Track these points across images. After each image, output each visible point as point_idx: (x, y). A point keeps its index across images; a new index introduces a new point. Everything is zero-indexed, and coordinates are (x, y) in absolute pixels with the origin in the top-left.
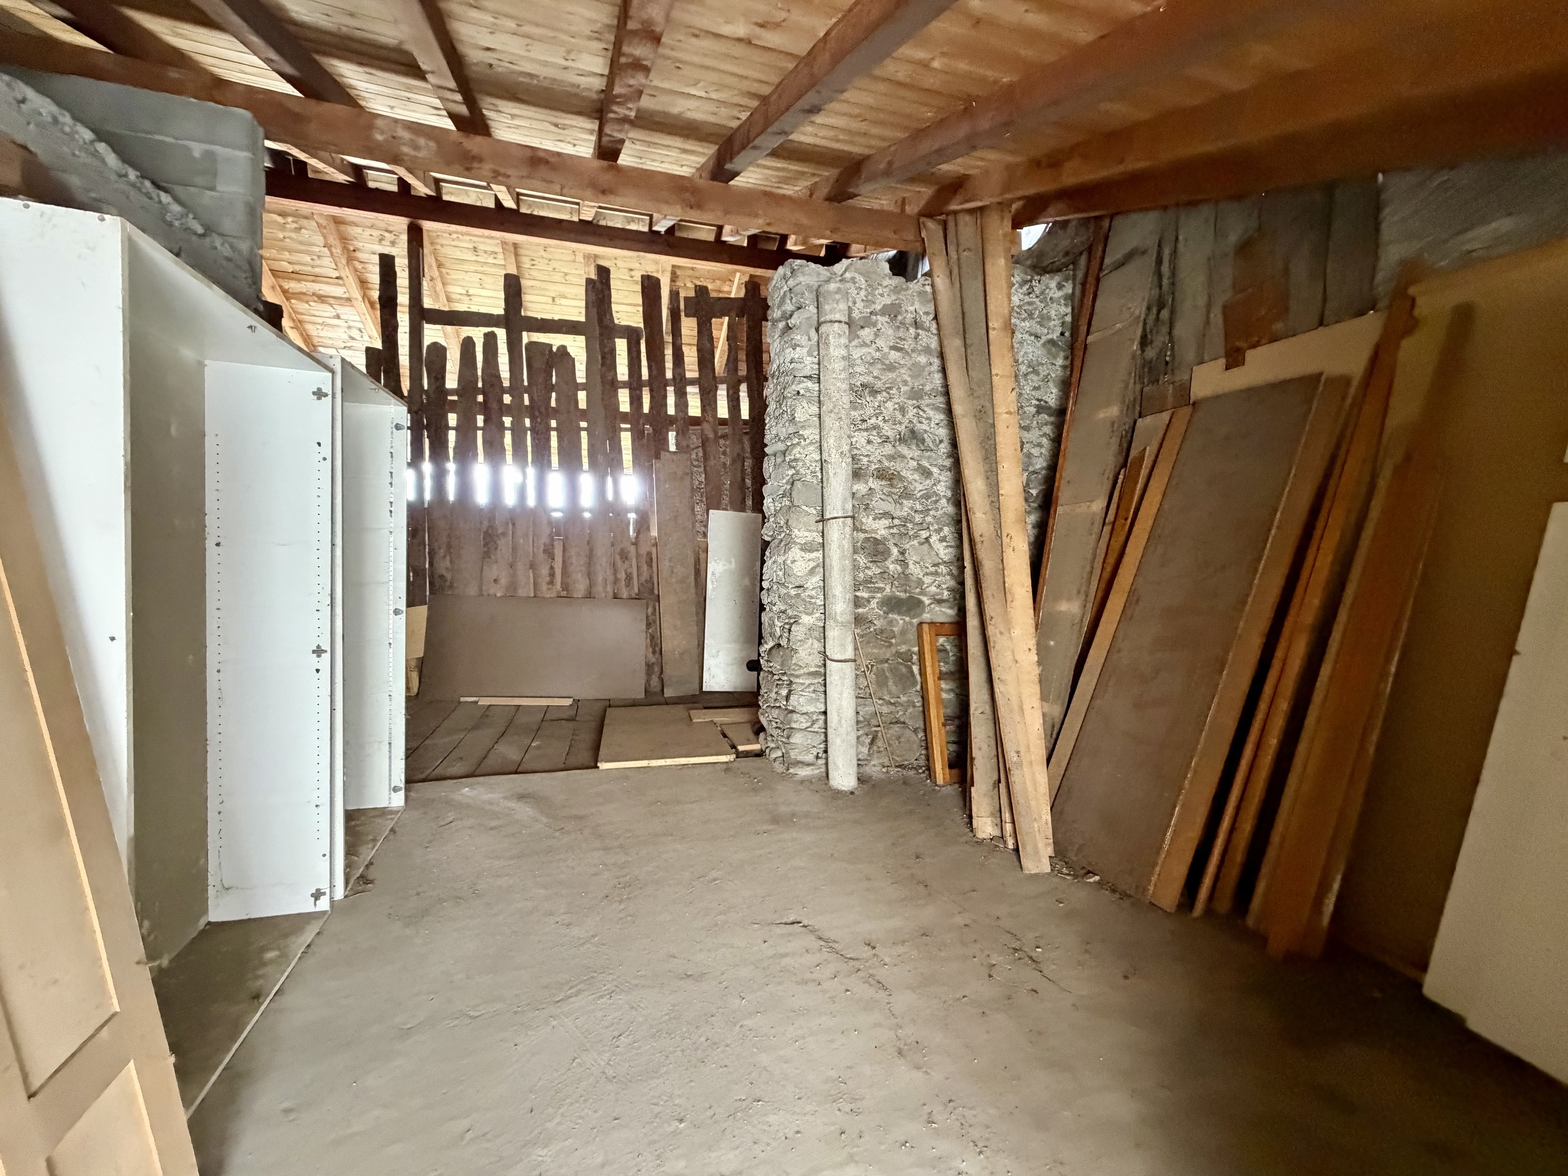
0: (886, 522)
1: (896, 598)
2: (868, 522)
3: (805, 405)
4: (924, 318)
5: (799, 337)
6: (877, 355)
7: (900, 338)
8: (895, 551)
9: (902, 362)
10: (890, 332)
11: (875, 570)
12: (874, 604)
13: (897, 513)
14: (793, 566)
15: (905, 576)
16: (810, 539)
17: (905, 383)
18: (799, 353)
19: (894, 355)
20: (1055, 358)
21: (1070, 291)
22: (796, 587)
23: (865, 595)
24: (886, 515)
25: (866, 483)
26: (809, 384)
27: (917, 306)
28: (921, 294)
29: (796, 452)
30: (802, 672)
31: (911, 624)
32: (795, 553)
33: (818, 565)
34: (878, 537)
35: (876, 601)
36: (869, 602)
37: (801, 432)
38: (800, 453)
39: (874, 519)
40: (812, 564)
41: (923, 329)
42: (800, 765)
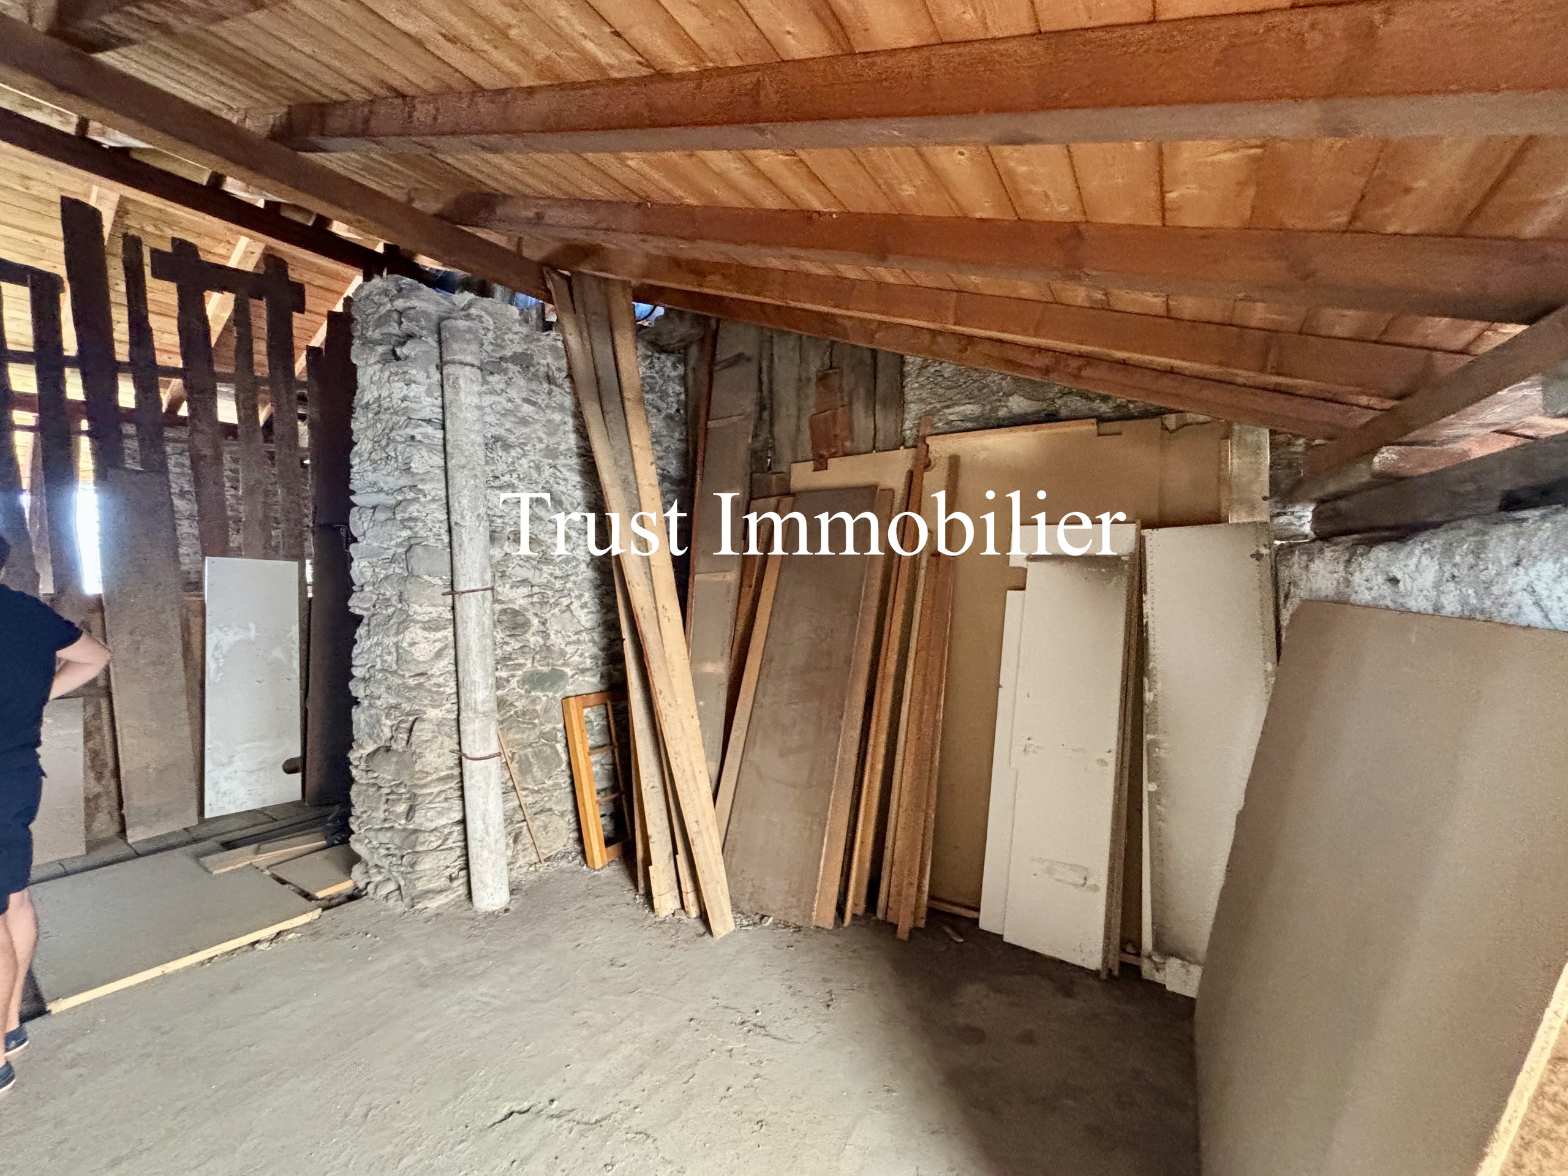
0: (525, 590)
1: (538, 673)
2: (505, 591)
3: (425, 454)
4: (557, 374)
5: (414, 372)
6: (509, 406)
7: (533, 391)
8: (535, 621)
9: (536, 417)
10: (522, 383)
11: (515, 644)
12: (514, 683)
13: (536, 581)
14: (413, 650)
15: (547, 649)
16: (434, 615)
17: (541, 440)
18: (414, 391)
19: (527, 409)
20: (673, 431)
21: (682, 372)
22: (417, 675)
23: (504, 674)
24: (524, 582)
25: (502, 547)
26: (429, 430)
27: (550, 360)
28: (554, 349)
29: (413, 510)
30: (429, 779)
31: (554, 698)
32: (415, 633)
33: (446, 646)
34: (517, 607)
35: (516, 679)
36: (508, 681)
37: (420, 487)
38: (418, 511)
39: (512, 588)
40: (438, 645)
41: (557, 386)
42: (431, 895)
